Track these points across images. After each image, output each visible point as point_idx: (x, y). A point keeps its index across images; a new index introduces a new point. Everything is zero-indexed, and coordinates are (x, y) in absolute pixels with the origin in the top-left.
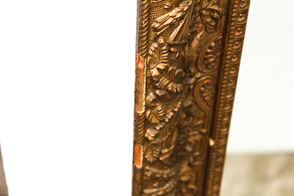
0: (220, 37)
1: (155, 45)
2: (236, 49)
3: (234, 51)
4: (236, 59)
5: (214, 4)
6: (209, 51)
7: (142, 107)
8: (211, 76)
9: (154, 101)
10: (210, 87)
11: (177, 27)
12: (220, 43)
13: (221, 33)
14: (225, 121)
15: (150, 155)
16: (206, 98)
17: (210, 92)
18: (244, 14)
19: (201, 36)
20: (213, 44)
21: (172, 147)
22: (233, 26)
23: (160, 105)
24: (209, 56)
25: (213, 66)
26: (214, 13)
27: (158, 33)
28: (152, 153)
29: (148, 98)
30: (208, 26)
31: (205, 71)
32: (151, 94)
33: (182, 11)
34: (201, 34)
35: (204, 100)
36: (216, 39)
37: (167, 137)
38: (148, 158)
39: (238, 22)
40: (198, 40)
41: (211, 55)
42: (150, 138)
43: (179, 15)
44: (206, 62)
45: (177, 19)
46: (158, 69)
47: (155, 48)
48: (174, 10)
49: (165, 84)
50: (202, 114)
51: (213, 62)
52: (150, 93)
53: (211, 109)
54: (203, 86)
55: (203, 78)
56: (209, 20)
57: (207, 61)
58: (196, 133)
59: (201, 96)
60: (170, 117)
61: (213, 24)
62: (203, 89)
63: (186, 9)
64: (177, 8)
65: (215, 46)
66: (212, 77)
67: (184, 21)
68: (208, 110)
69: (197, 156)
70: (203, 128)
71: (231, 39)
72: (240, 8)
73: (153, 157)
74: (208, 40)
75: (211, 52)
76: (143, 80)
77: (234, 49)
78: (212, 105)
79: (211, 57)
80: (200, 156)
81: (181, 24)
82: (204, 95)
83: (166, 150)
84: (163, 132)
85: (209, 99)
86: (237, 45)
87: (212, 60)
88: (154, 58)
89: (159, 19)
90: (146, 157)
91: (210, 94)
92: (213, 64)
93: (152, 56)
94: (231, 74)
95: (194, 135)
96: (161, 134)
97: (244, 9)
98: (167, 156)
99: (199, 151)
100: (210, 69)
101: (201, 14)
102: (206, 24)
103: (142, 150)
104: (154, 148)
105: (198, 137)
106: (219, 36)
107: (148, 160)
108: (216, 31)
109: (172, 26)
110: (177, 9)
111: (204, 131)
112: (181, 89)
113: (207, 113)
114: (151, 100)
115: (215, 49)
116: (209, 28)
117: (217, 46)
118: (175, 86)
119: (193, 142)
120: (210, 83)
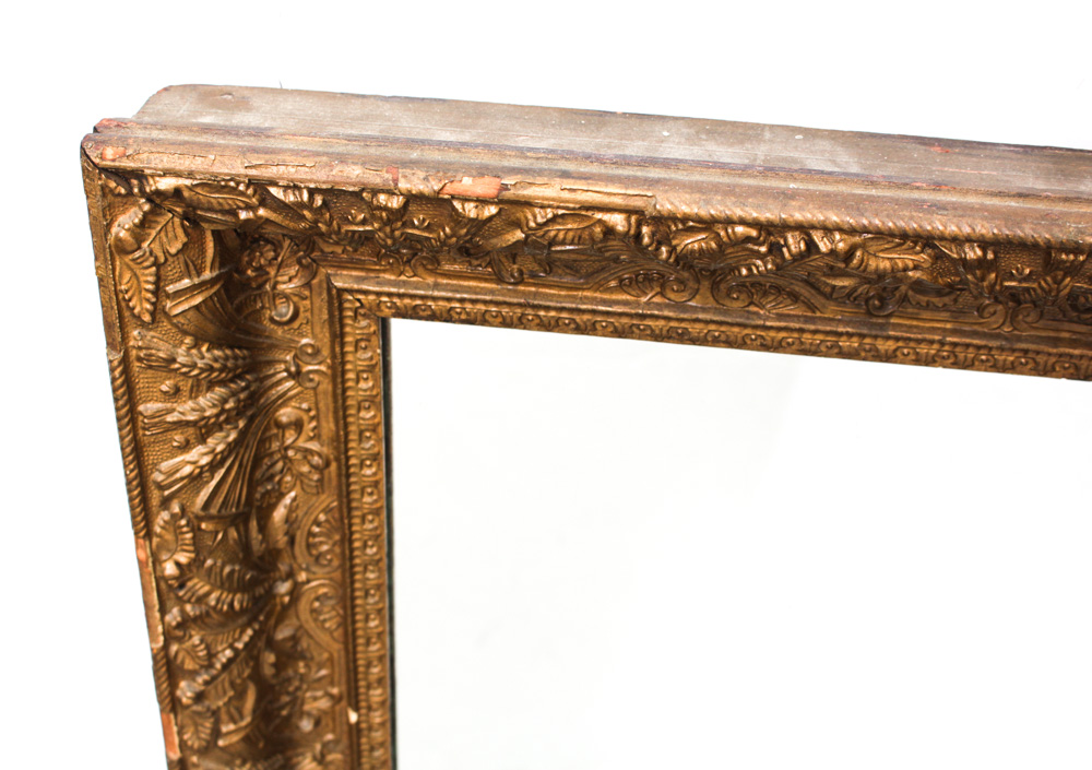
0: (335, 504)
1: (165, 515)
2: (371, 530)
3: (367, 533)
4: (375, 550)
5: (311, 439)
6: (316, 529)
7: (158, 636)
8: (331, 579)
9: (179, 626)
10: (332, 602)
11: (208, 482)
12: (337, 515)
13: (335, 497)
14: (373, 674)
15: (193, 734)
16: (327, 625)
17: (334, 613)
18: (375, 460)
19: (294, 499)
20: (322, 517)
21: (248, 719)
22: (355, 483)
23: (198, 634)
24: (317, 540)
25: (330, 561)
26: (313, 455)
27: (167, 493)
28: (197, 732)
29: (168, 618)
30: (306, 481)
31: (314, 569)
32: (175, 610)
33: (213, 451)
34: (293, 494)
35: (323, 628)
36: (328, 506)
37: (226, 699)
38: (190, 739)
39: (364, 476)
40: (285, 507)
41: (322, 539)
42: (185, 700)
43: (205, 461)
44: (314, 552)
45: (202, 467)
46: (178, 564)
47: (165, 522)
48: (194, 450)
49: (202, 592)
50: (326, 655)
51: (328, 552)
52: (172, 608)
53: (341, 646)
54: (317, 599)
55: (314, 584)
56: (305, 469)
57: (317, 549)
58: (320, 693)
59: (316, 620)
60: (224, 660)
61: (316, 477)
62: (317, 604)
63: (220, 448)
64: (200, 446)
65: (327, 521)
66: (332, 583)
67: (223, 471)
68: (336, 648)
69: (329, 742)
70: (332, 684)
71: (357, 508)
72: (363, 449)
73: (199, 738)
74: (309, 508)
75: (320, 532)
76: (151, 582)
77: (366, 530)
78: (341, 639)
79: (321, 543)
80: (336, 742)
81: (218, 477)
82: (322, 618)
83: (232, 727)
84: (216, 688)
85: (334, 627)
86: (371, 522)
87: (325, 548)
88: (166, 541)
89: (165, 466)
90: (186, 737)
91: (335, 617)
92: (329, 557)
93: (159, 536)
94: (368, 579)
95: (315, 699)
96: (213, 692)
97: (371, 452)
98: (235, 738)
99: (333, 731)
100: (324, 566)
101: (285, 457)
102: (300, 476)
103: (173, 722)
104: (200, 721)
105: (324, 704)
106: (332, 502)
107: (190, 743)
108: (323, 492)
109: (196, 480)
110: (201, 449)
111: (335, 691)
112: (245, 604)
113: (336, 655)
114: (174, 623)
115: (328, 526)
116: (309, 486)
117: (332, 520)
118: (227, 597)
119: (315, 712)
120: (329, 595)
